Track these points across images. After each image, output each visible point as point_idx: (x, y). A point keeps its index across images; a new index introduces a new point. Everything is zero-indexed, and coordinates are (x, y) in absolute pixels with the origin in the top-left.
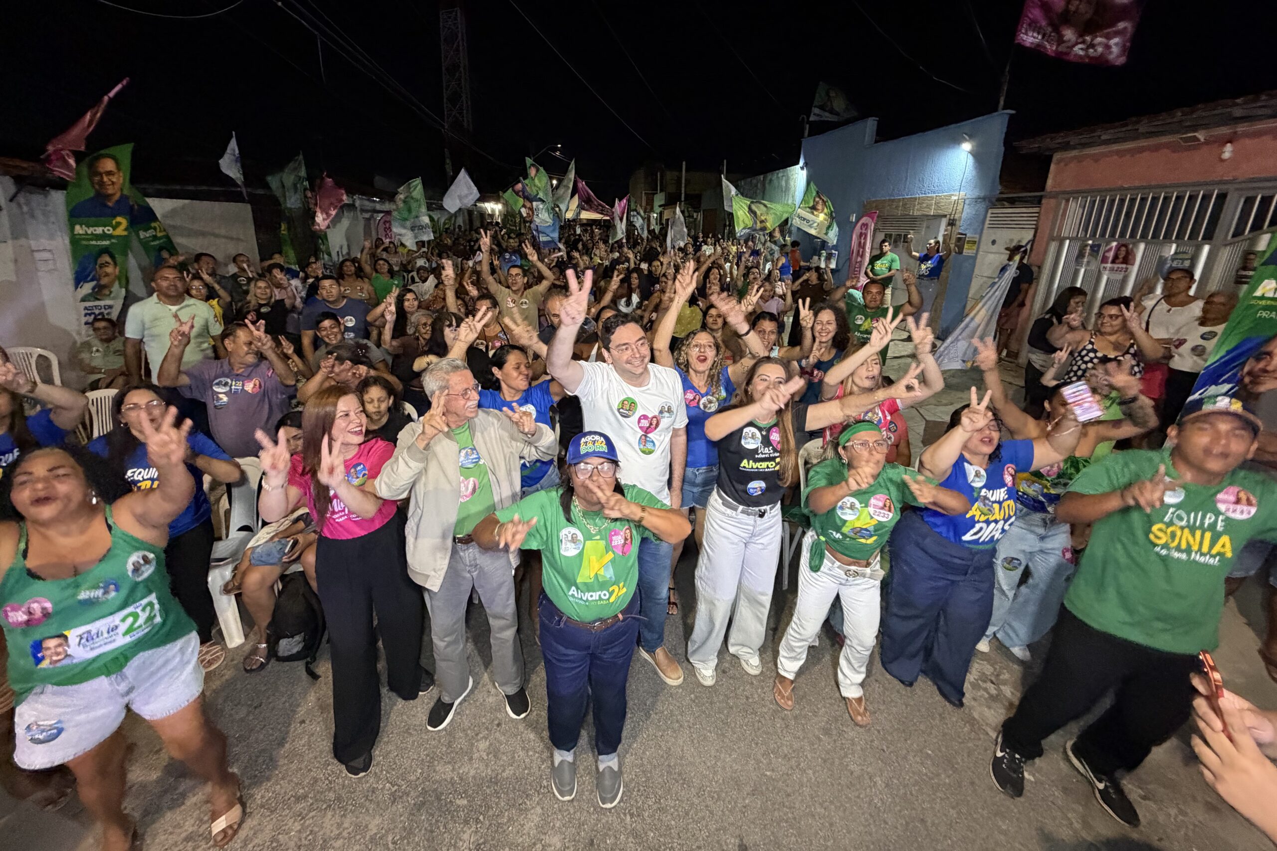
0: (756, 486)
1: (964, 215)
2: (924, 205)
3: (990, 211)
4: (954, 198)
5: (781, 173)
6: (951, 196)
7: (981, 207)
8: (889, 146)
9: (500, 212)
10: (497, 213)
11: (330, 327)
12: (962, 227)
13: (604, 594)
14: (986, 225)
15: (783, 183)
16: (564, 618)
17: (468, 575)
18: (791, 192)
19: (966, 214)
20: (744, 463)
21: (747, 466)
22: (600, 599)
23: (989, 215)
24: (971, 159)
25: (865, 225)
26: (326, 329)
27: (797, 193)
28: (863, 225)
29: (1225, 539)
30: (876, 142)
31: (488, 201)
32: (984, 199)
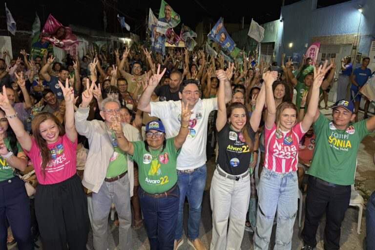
0: (235, 161)
1: (361, 44)
2: (341, 39)
3: (373, 42)
4: (355, 35)
5: (271, 23)
6: (353, 35)
7: (369, 40)
8: (323, 10)
9: (130, 42)
10: (129, 43)
11: (51, 96)
12: (359, 50)
13: (158, 181)
14: (371, 49)
15: (272, 29)
16: (144, 193)
17: (110, 197)
18: (276, 33)
19: (361, 43)
20: (229, 147)
21: (230, 148)
22: (157, 183)
23: (372, 44)
24: (362, 16)
25: (314, 49)
26: (49, 97)
27: (279, 33)
28: (312, 49)
29: (348, 142)
30: (318, 8)
31: (124, 37)
32: (369, 36)
